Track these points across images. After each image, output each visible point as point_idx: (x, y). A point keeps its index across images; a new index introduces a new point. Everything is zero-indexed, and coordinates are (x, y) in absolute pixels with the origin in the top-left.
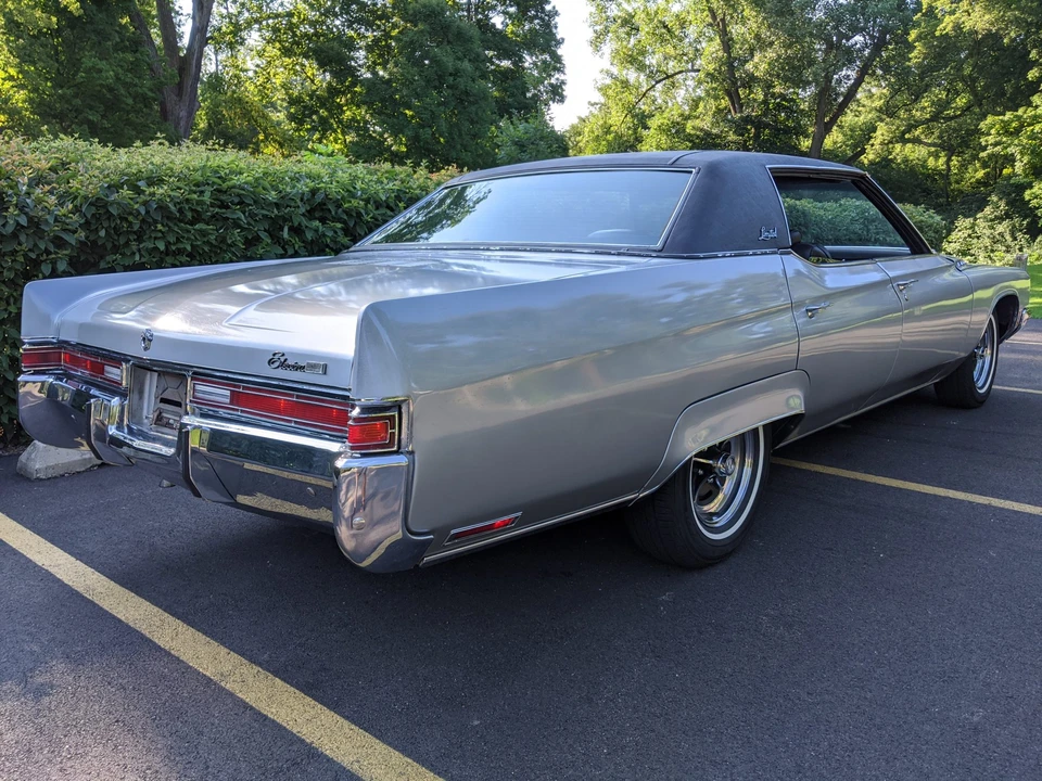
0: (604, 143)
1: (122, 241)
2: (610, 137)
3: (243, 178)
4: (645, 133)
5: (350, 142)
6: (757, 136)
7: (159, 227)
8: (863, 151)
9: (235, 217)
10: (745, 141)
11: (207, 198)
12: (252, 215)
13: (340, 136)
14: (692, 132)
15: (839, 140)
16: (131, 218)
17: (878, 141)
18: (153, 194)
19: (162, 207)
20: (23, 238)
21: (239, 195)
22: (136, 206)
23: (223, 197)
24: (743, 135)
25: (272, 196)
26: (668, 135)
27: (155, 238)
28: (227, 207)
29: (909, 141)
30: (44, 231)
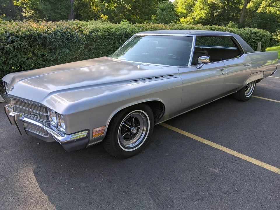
0: (184, 5)
1: (92, 43)
2: (186, 4)
3: (113, 30)
4: (196, 2)
5: (116, 6)
6: (228, 4)
7: (99, 40)
8: (257, 9)
9: (112, 38)
10: (224, 6)
11: (107, 34)
12: (115, 37)
13: (113, 5)
14: (210, 3)
15: (252, 5)
16: (94, 39)
17: (262, 7)
18: (98, 34)
19: (99, 37)
20: (77, 43)
21: (112, 33)
22: (95, 36)
23: (109, 34)
24: (224, 4)
25: (118, 33)
26: (203, 4)
27: (98, 43)
28: (110, 36)
29: (271, 6)
30: (80, 42)
